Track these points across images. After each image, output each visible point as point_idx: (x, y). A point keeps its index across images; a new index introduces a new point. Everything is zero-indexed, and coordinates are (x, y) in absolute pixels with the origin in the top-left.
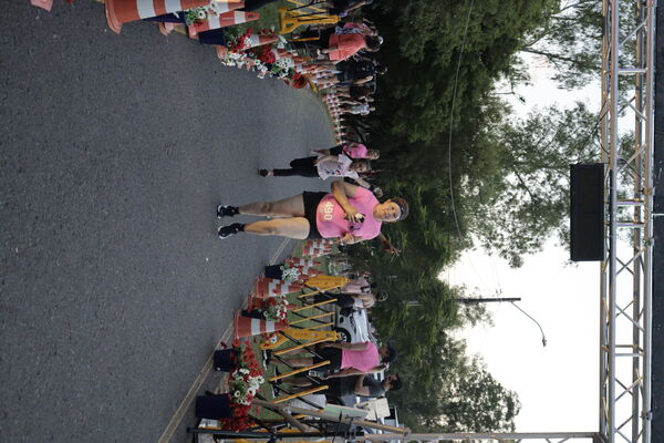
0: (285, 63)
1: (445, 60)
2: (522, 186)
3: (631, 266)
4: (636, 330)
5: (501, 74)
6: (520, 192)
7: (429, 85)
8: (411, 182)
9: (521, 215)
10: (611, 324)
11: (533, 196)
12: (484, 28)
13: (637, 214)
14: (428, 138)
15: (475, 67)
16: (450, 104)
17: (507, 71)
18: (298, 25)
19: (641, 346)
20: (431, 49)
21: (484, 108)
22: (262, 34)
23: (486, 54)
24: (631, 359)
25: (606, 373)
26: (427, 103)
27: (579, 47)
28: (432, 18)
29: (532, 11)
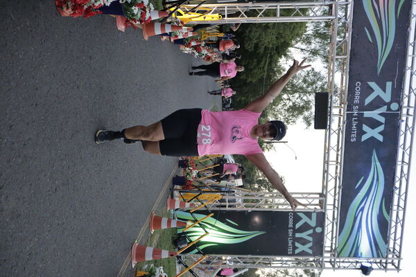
0: (205, 52)
1: (262, 50)
2: (289, 99)
3: (337, 132)
4: (337, 155)
5: (283, 56)
6: (288, 101)
7: (255, 60)
8: (247, 97)
9: (288, 110)
10: (328, 153)
11: (293, 103)
12: (277, 38)
13: (340, 112)
14: (254, 81)
15: (273, 53)
16: (263, 68)
17: (285, 55)
18: (208, 36)
19: (339, 161)
20: (256, 46)
21: (275, 69)
22: (197, 40)
23: (277, 49)
24: (335, 166)
25: (325, 172)
26: (254, 68)
27: (313, 46)
28: (257, 34)
29: (296, 32)
